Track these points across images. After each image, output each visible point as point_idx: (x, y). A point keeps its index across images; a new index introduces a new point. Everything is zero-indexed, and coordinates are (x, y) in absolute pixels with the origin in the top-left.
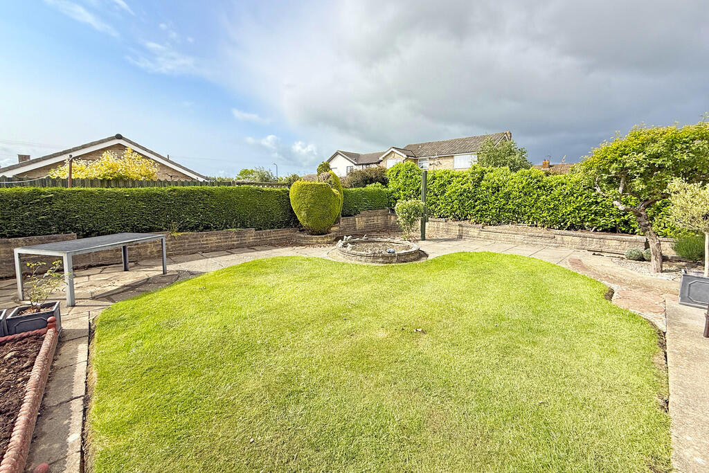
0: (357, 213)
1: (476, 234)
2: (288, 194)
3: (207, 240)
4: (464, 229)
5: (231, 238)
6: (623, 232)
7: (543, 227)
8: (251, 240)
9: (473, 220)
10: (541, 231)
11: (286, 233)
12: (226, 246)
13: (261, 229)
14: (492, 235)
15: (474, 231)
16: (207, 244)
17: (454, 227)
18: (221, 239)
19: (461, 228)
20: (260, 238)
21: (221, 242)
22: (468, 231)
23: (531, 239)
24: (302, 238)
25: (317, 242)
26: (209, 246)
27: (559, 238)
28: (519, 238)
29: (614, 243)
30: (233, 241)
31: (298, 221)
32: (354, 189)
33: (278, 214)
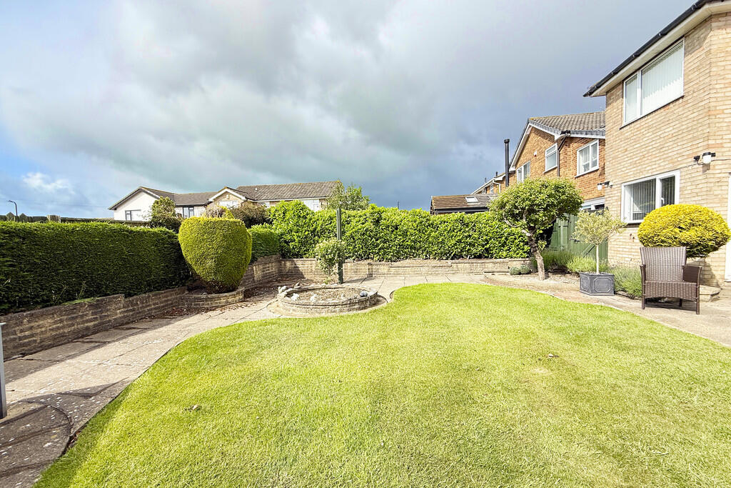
1: (386, 271)
3: (31, 328)
4: (374, 267)
5: (82, 316)
6: (486, 257)
7: (435, 258)
8: (119, 314)
9: (376, 259)
10: (436, 262)
11: (170, 296)
12: (73, 332)
13: (132, 295)
14: (401, 270)
15: (383, 268)
16: (32, 336)
17: (364, 266)
18: (61, 321)
19: (370, 267)
20: (134, 310)
21: (63, 327)
22: (378, 269)
23: (434, 269)
24: (201, 300)
25: (227, 302)
26: (38, 338)
27: (454, 265)
28: (424, 270)
29: (491, 265)
30: (88, 321)
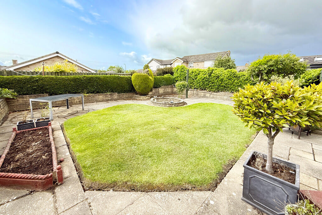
0: (160, 87)
1: (208, 96)
2: (131, 79)
3: (98, 97)
4: (204, 94)
5: (108, 96)
8: (116, 97)
9: (208, 90)
11: (130, 95)
12: (106, 100)
13: (120, 93)
14: (215, 96)
17: (200, 93)
20: (119, 97)
21: (104, 98)
22: (206, 95)
23: (230, 98)
25: (143, 99)
26: (99, 99)
28: (225, 97)
30: (109, 98)
31: (135, 90)
32: (159, 76)
33: (127, 87)
